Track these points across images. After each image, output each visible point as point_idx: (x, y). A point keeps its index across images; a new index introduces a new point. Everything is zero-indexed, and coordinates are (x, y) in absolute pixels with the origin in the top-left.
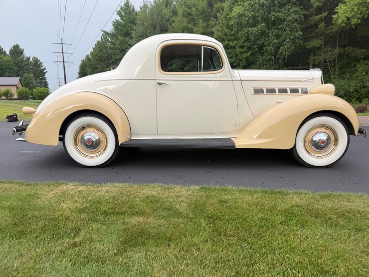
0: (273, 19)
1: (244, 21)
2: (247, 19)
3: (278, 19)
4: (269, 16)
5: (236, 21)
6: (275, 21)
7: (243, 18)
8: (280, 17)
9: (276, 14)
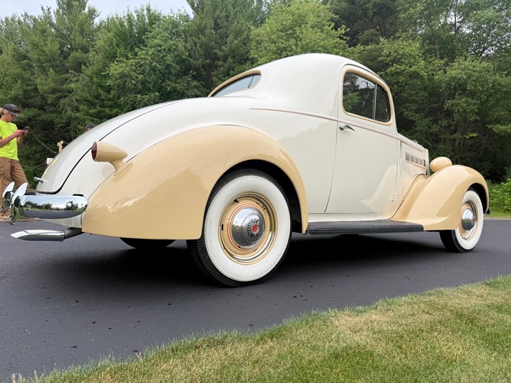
0: (169, 89)
1: (130, 84)
2: (133, 82)
3: (175, 91)
4: (163, 85)
5: (118, 81)
6: (170, 92)
7: (128, 80)
8: (178, 89)
9: (174, 85)
